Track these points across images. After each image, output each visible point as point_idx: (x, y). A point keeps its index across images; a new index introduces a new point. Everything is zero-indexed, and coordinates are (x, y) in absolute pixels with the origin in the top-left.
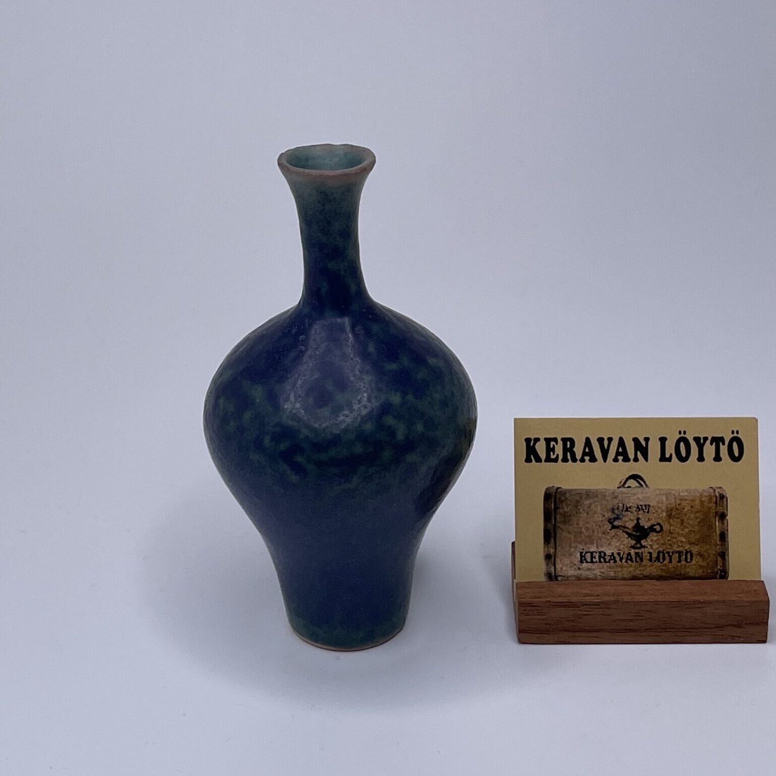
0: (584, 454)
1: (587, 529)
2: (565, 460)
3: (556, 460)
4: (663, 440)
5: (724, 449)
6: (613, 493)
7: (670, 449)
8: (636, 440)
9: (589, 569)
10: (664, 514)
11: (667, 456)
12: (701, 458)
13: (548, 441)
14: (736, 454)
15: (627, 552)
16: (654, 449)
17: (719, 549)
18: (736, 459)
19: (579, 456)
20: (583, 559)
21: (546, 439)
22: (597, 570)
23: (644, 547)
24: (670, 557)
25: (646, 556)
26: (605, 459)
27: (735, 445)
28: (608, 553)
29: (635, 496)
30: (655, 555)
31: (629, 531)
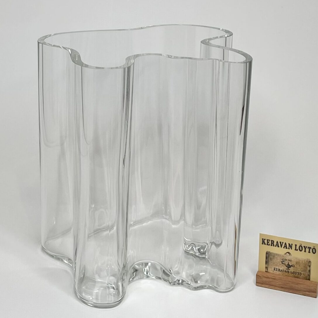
0: (276, 245)
1: (276, 263)
2: (271, 245)
3: (269, 245)
4: (296, 245)
5: (311, 250)
6: (283, 255)
7: (298, 248)
8: (289, 244)
9: (276, 272)
10: (295, 263)
11: (297, 249)
12: (305, 251)
13: (268, 240)
14: (314, 252)
15: (285, 270)
16: (294, 247)
17: (308, 274)
18: (314, 253)
19: (275, 245)
20: (274, 270)
21: (267, 240)
22: (278, 273)
23: (289, 269)
24: (296, 273)
25: (290, 272)
26: (281, 247)
27: (314, 250)
28: (281, 269)
29: (288, 257)
30: (292, 272)
31: (286, 265)
